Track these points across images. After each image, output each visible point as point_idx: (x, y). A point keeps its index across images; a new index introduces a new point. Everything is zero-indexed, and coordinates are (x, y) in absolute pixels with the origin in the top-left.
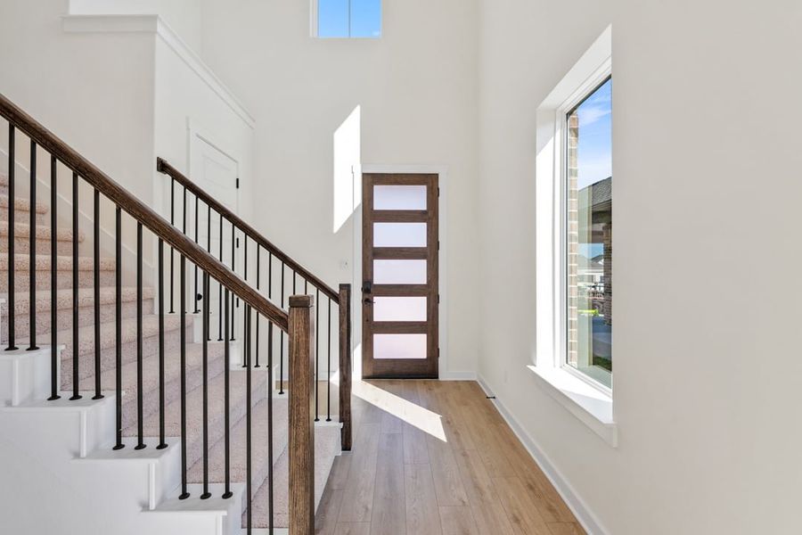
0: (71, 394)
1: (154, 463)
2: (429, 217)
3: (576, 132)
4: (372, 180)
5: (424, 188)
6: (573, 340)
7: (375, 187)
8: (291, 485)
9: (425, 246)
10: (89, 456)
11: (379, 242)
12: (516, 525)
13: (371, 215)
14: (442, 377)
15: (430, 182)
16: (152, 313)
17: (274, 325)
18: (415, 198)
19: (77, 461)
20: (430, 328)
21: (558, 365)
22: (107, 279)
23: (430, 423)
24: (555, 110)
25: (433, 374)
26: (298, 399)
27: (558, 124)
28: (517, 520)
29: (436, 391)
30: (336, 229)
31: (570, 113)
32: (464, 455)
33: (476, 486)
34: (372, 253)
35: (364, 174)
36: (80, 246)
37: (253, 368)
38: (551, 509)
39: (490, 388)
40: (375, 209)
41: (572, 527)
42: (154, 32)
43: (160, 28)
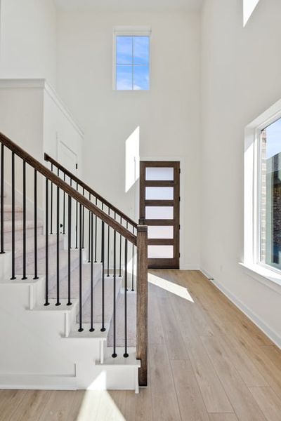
0: (22, 276)
1: (67, 312)
2: (175, 184)
3: (265, 140)
4: (144, 165)
5: (172, 169)
6: (264, 250)
7: (147, 168)
8: (138, 325)
9: (172, 199)
10: (34, 309)
11: (148, 197)
12: (243, 346)
13: (144, 183)
14: (181, 268)
15: (175, 166)
16: (42, 234)
17: (128, 241)
18: (167, 175)
19: (28, 312)
20: (175, 242)
21: (255, 262)
22: (19, 216)
23: (183, 292)
24: (254, 129)
25: (177, 267)
26: (141, 280)
27: (256, 135)
28: (243, 344)
29: (180, 275)
30: (126, 191)
31: (263, 130)
32: (205, 309)
33: (216, 326)
34: (144, 203)
35: (141, 162)
36: (4, 199)
37: (94, 263)
38: (259, 338)
39: (209, 274)
40: (147, 179)
41: (273, 348)
42: (43, 88)
43: (46, 86)
